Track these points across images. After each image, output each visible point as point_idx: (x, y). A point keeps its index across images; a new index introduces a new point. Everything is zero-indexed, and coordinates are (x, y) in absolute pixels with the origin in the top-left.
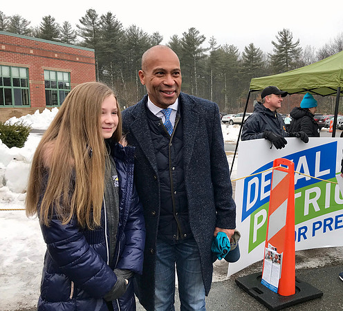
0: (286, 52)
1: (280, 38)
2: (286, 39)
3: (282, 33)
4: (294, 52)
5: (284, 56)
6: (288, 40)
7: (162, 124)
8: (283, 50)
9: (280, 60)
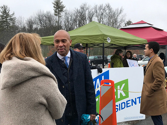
0: (7, 20)
1: (1, 10)
2: (5, 11)
3: (2, 7)
4: (11, 19)
5: (4, 21)
6: (7, 12)
7: (64, 63)
8: (4, 18)
9: (2, 24)
